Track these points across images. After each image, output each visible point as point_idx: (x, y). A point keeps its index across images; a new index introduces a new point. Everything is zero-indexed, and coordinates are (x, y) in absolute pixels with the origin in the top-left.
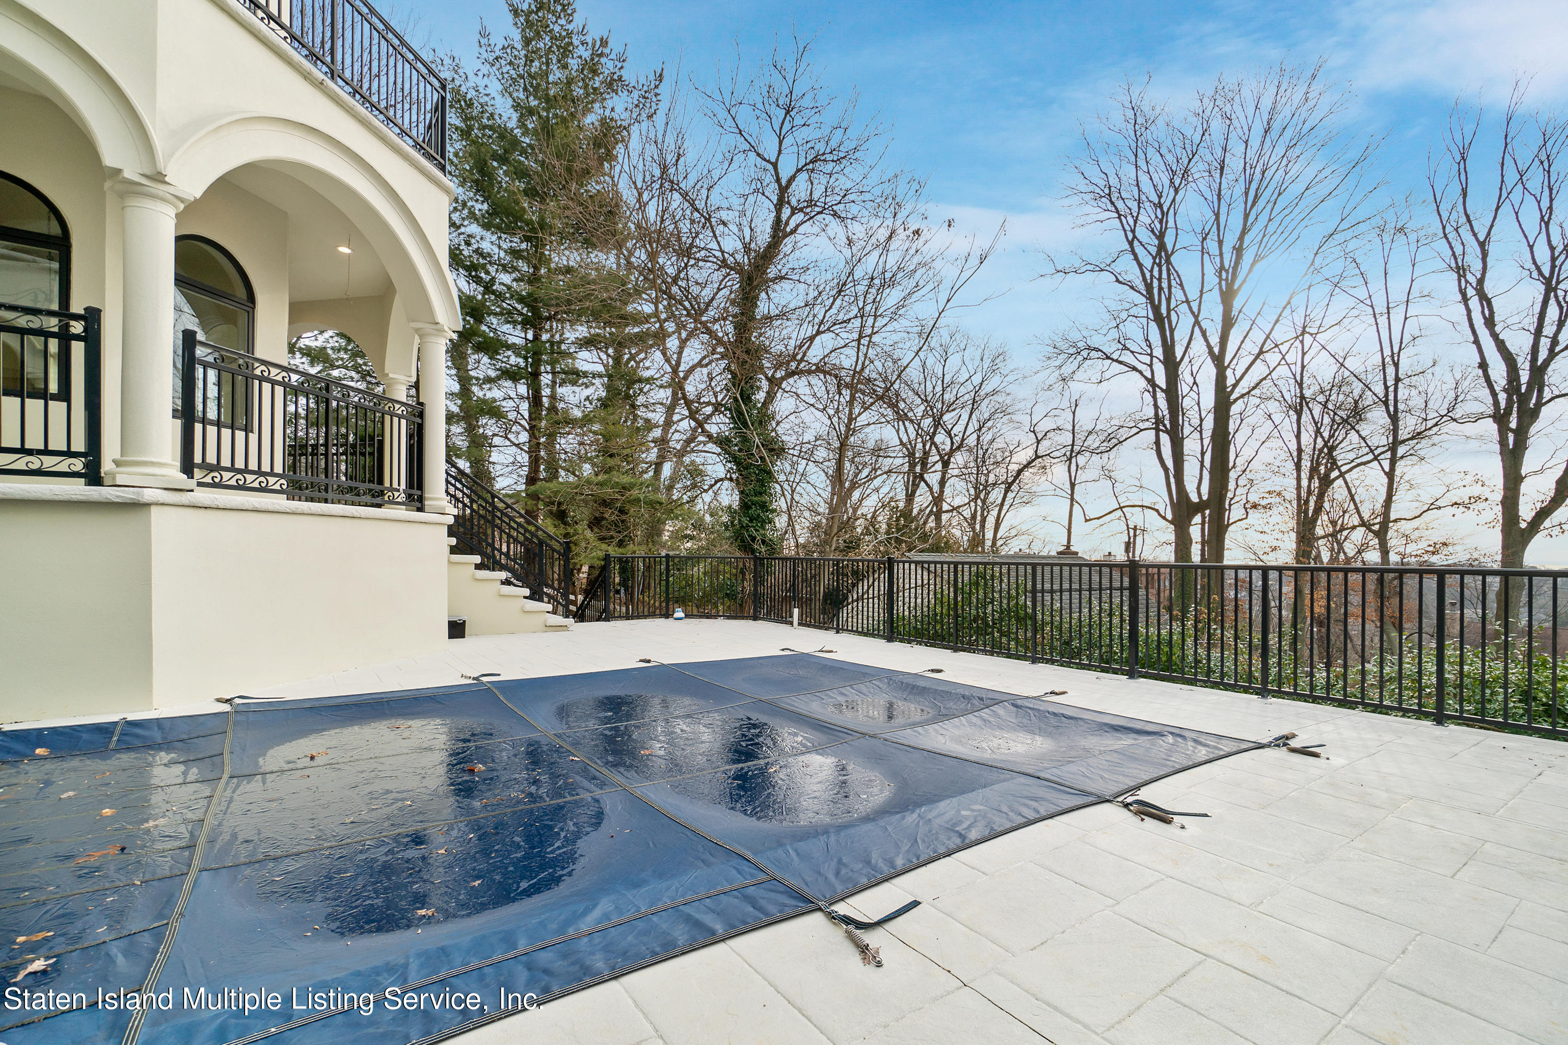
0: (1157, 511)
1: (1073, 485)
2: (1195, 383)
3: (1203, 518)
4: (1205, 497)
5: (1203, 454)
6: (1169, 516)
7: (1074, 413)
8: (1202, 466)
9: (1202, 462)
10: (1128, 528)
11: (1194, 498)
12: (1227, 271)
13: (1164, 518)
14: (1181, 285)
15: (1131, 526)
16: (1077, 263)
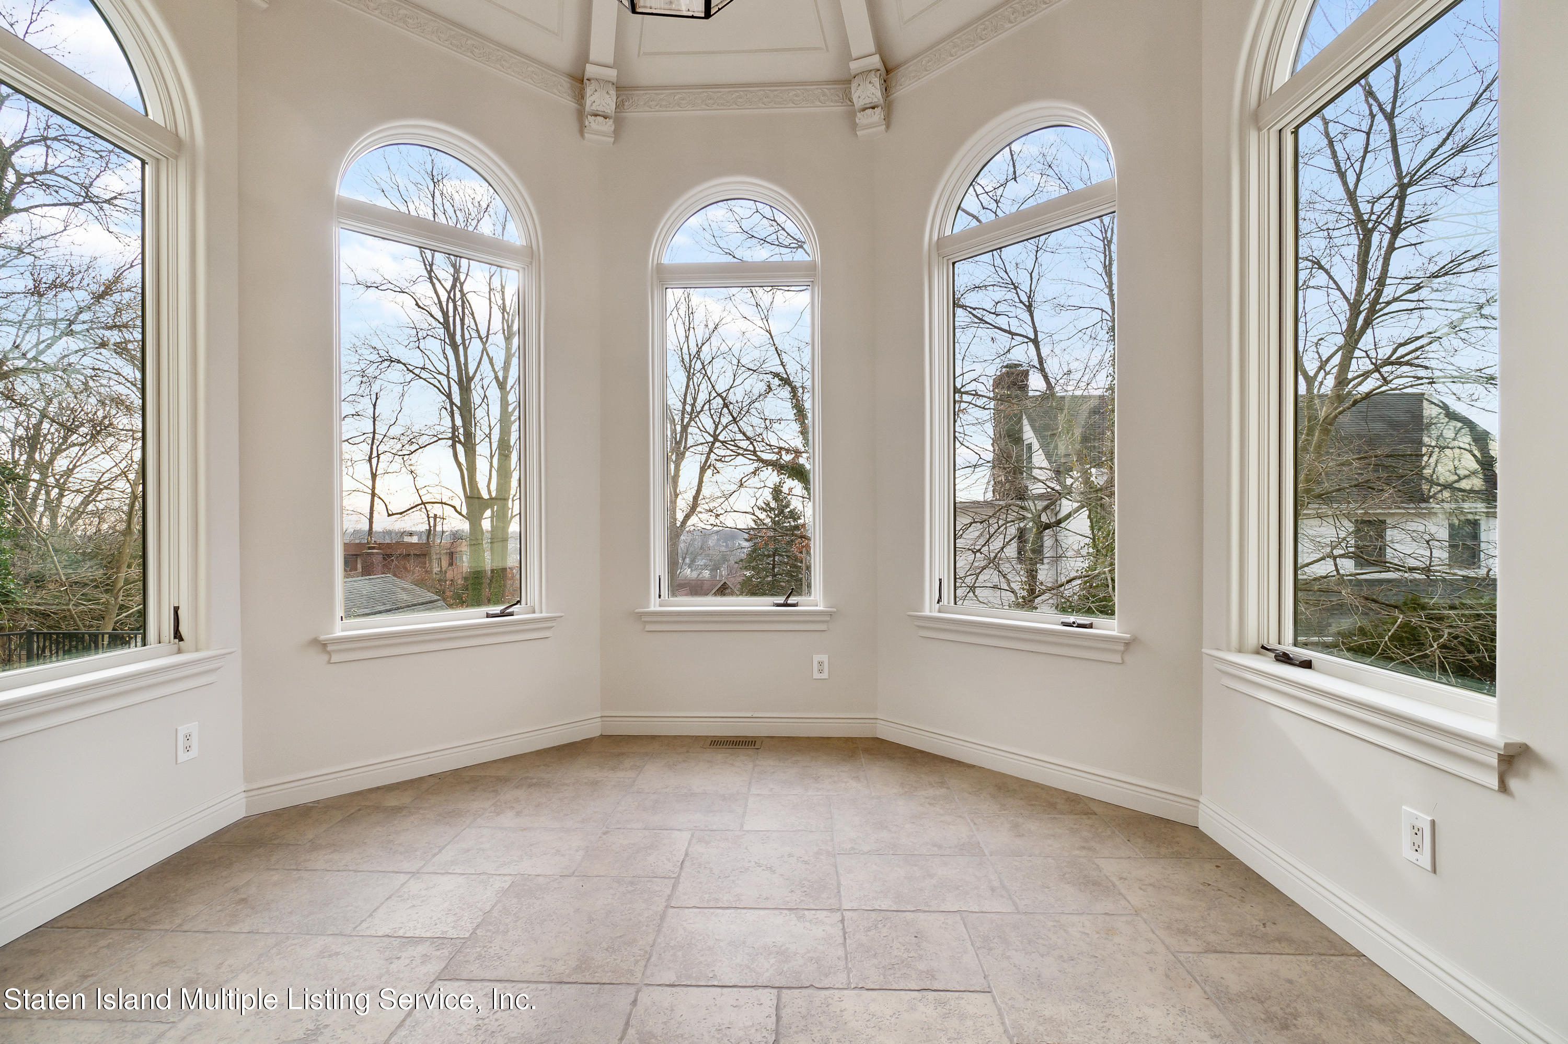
0: (454, 507)
1: (374, 476)
2: (485, 396)
3: (493, 512)
4: (494, 495)
5: (492, 457)
6: (464, 512)
7: (375, 406)
8: (491, 466)
9: (491, 463)
10: (428, 517)
11: (485, 495)
12: (508, 314)
13: (460, 514)
14: (473, 314)
15: (431, 515)
16: (379, 280)
